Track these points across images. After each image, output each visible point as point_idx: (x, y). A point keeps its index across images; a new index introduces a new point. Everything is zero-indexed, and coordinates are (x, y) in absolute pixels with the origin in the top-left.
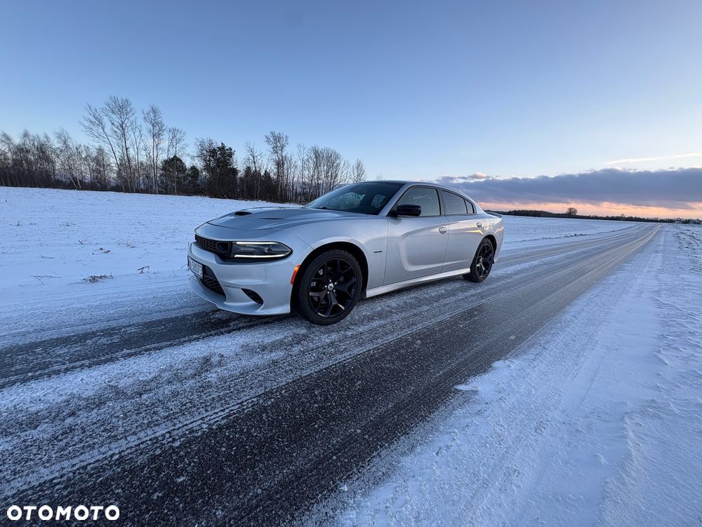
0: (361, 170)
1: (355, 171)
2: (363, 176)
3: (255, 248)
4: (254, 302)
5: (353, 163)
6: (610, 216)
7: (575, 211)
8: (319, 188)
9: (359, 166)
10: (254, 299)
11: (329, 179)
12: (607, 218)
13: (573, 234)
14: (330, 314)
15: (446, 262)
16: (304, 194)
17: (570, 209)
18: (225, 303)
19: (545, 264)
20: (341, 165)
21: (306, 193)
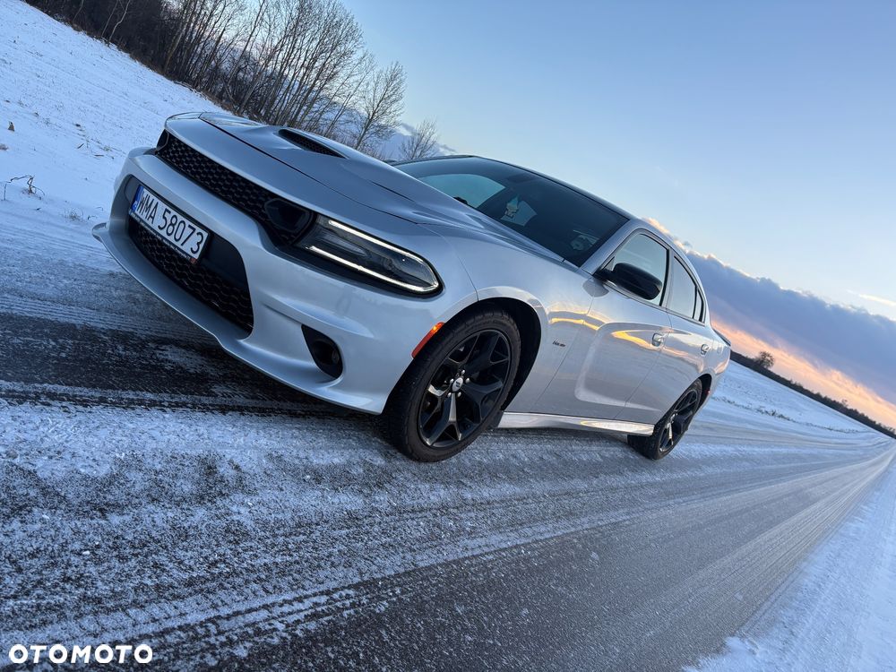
0: (396, 89)
1: (382, 86)
2: (394, 106)
3: (367, 251)
4: (312, 364)
5: (383, 66)
6: (823, 395)
7: (770, 362)
8: (279, 85)
9: (393, 79)
10: (317, 358)
11: (314, 75)
12: (817, 397)
13: (769, 408)
14: (438, 440)
15: (633, 402)
16: (235, 82)
17: (764, 354)
18: (242, 341)
19: (747, 460)
20: (354, 57)
21: (241, 82)
